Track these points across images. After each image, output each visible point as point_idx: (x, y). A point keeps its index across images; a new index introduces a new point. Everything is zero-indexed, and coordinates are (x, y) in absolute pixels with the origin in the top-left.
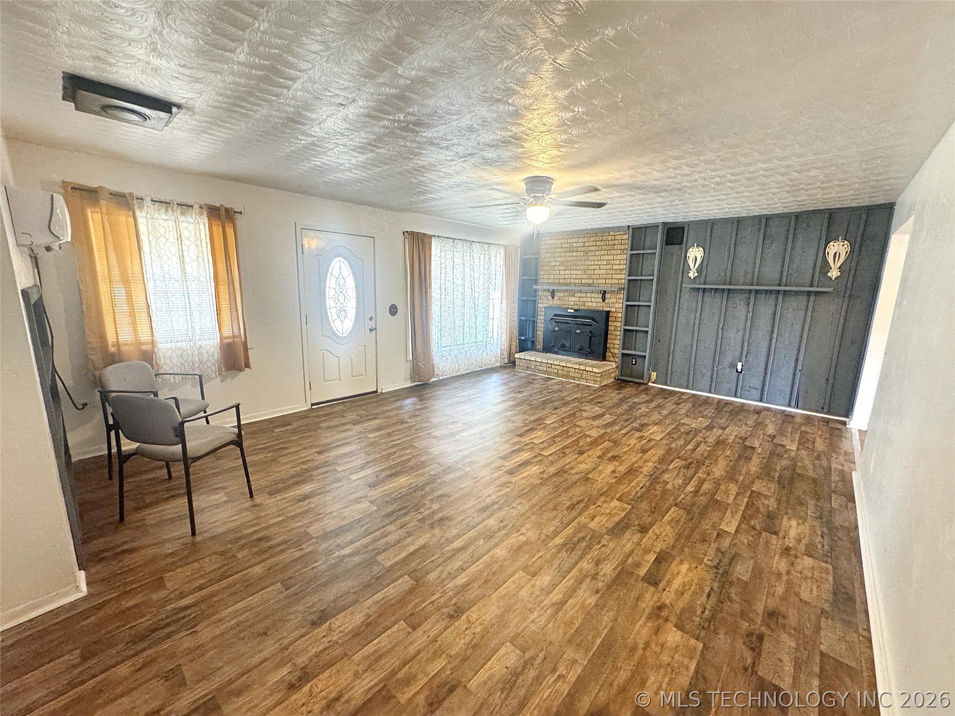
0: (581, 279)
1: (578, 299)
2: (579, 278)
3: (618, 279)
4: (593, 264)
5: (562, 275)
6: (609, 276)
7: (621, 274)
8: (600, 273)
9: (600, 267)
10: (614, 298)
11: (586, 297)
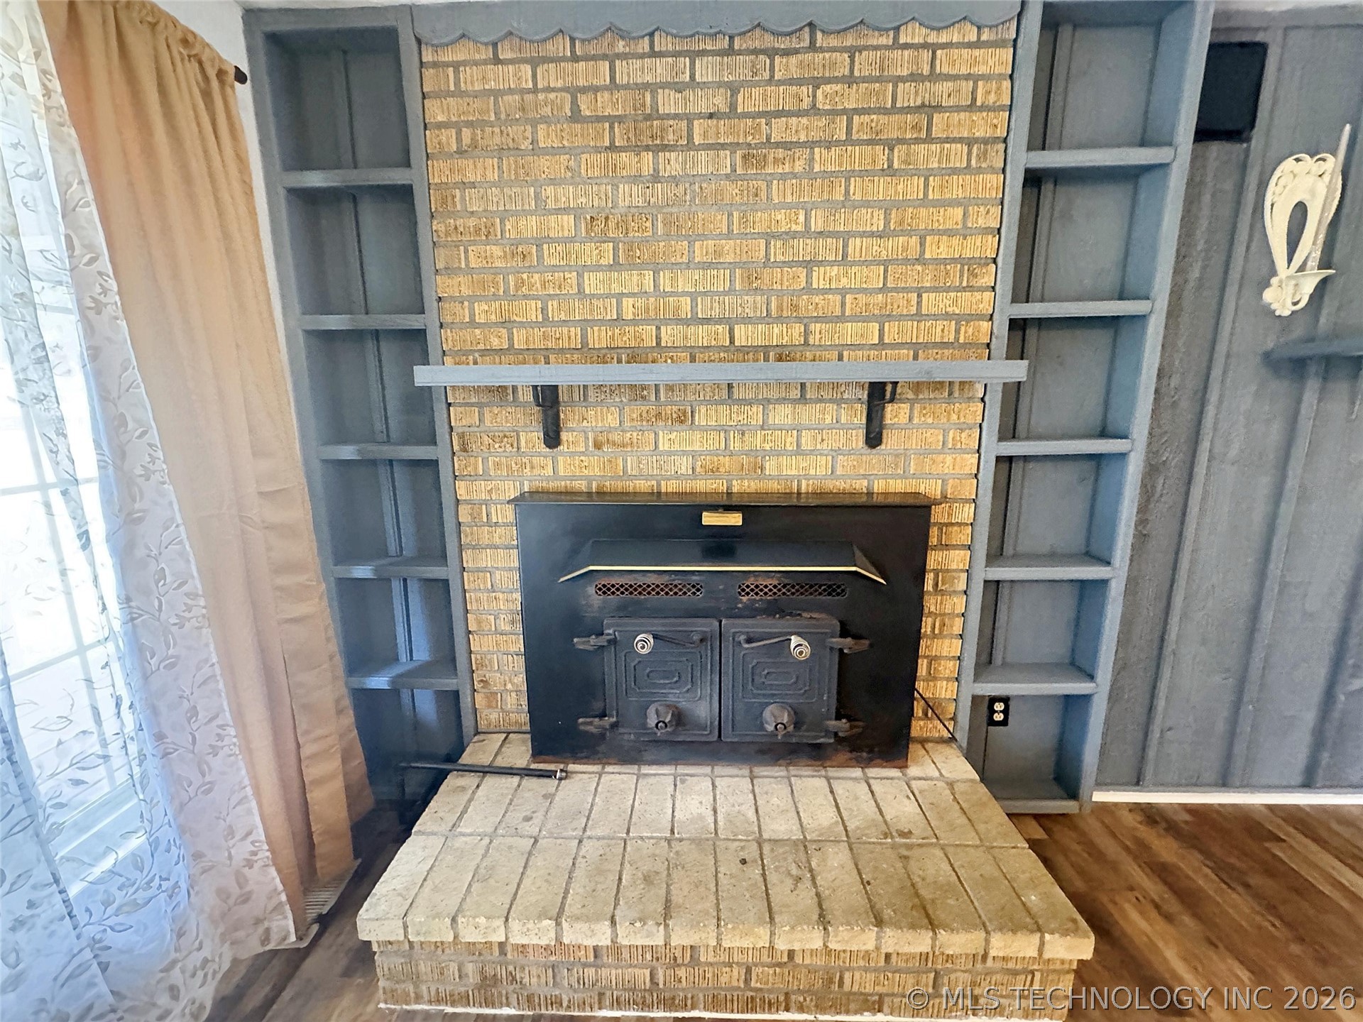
0: (730, 323)
1: (714, 442)
2: (716, 313)
3: (947, 316)
4: (800, 228)
5: (599, 297)
6: (903, 303)
7: (970, 288)
8: (844, 282)
9: (845, 246)
10: (930, 426)
11: (762, 428)
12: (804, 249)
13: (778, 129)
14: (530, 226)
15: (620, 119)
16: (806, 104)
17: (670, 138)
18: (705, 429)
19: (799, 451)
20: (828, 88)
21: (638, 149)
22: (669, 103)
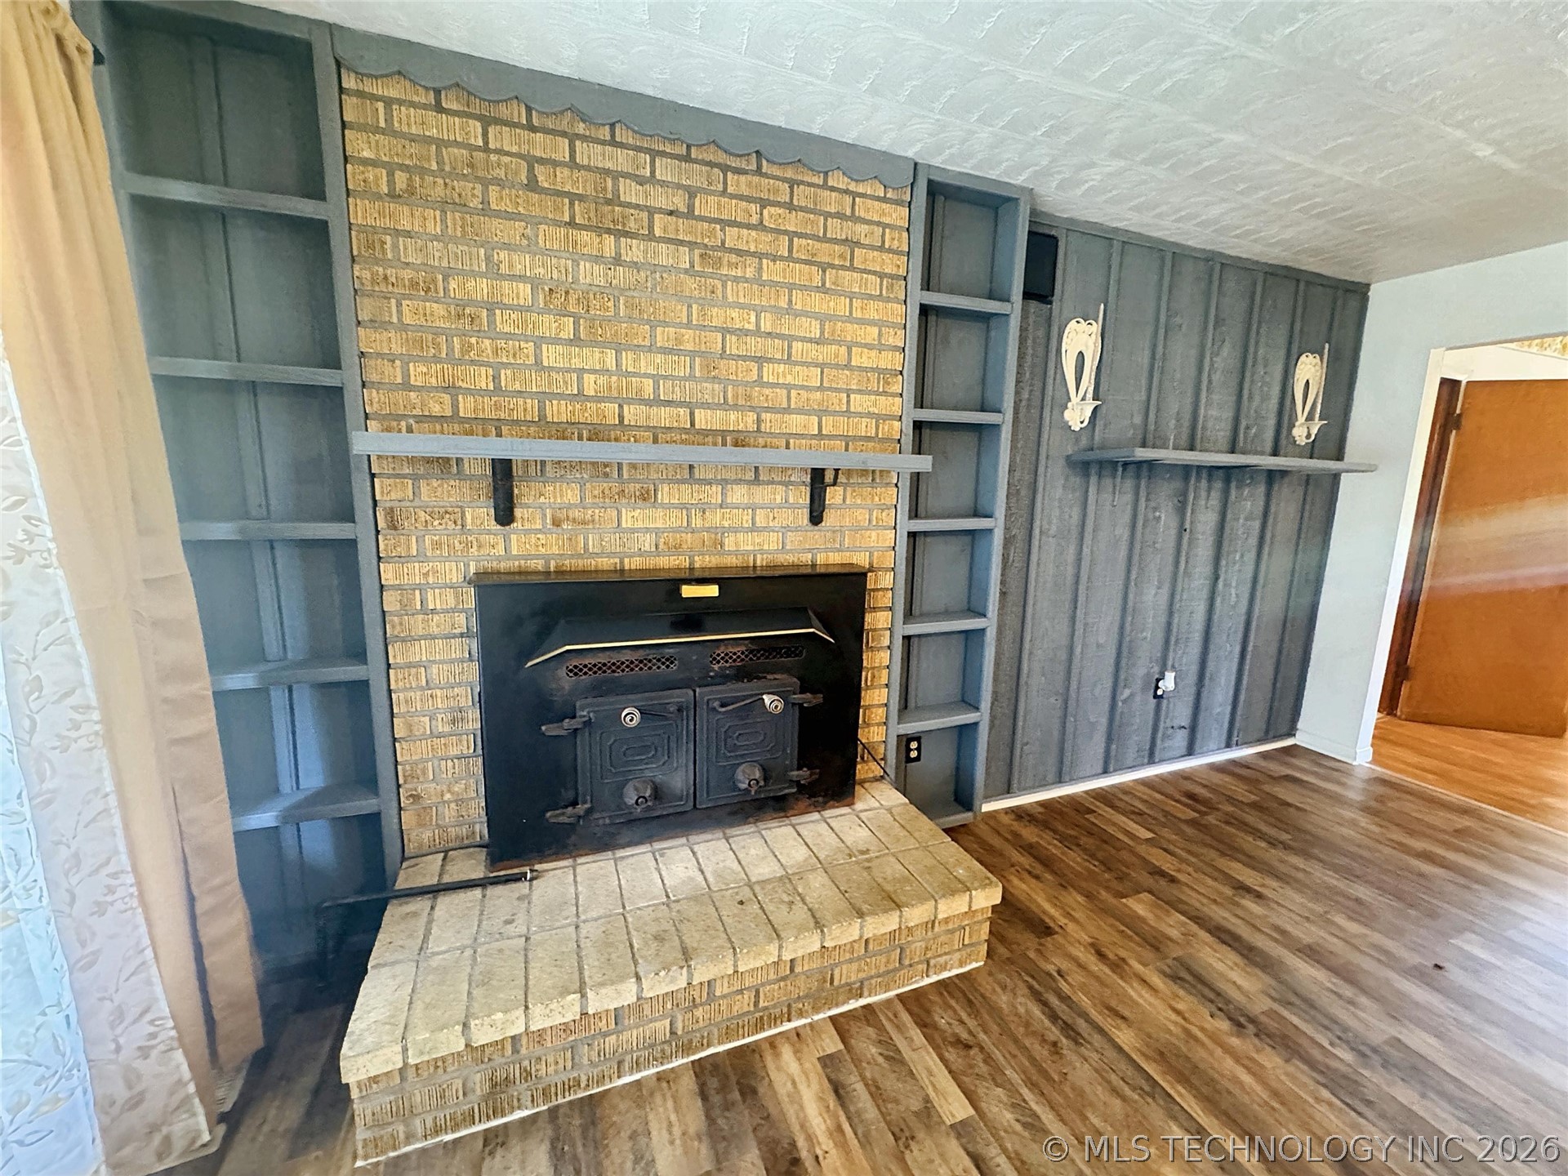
0: (691, 408)
1: (676, 519)
2: (677, 396)
3: (869, 415)
4: (752, 327)
5: (558, 370)
6: (836, 401)
7: (885, 393)
8: (789, 379)
9: (790, 347)
10: (859, 507)
11: (721, 507)
12: (754, 346)
13: (732, 237)
14: (481, 288)
15: (581, 198)
16: (754, 220)
17: (632, 226)
18: (670, 506)
19: (754, 529)
20: (772, 210)
21: (600, 230)
22: (630, 192)
